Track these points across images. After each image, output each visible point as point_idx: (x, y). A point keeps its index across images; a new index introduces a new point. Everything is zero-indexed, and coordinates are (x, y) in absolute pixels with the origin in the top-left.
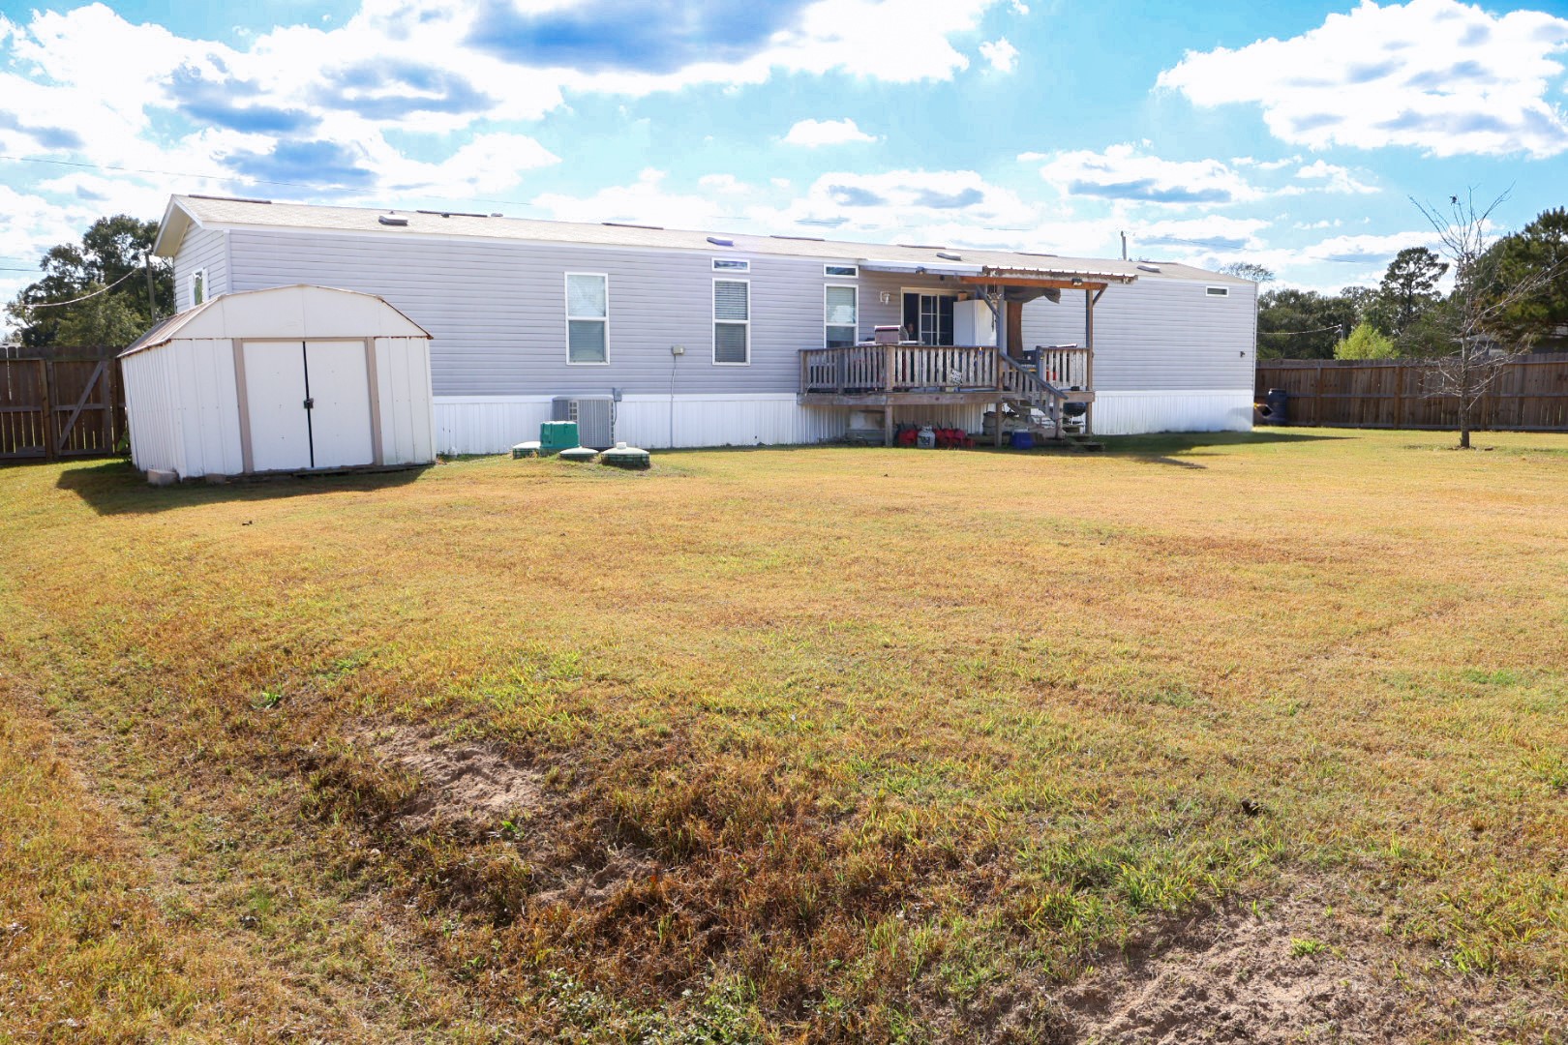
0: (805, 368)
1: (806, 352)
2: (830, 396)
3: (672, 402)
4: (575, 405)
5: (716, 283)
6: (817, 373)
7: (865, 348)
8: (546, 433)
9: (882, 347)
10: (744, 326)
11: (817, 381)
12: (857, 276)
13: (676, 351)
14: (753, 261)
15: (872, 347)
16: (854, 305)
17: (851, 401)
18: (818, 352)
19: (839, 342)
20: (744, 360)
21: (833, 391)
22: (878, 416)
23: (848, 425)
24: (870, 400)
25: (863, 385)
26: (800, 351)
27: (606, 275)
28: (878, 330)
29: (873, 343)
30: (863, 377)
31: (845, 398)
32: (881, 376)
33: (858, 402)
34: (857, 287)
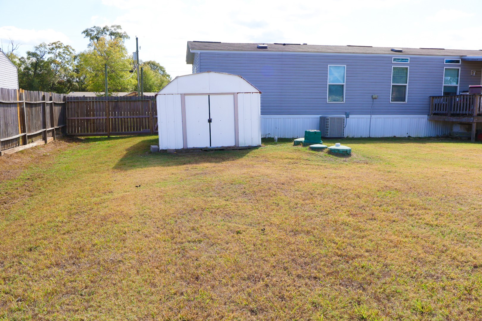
0: (432, 104)
1: (433, 97)
2: (444, 117)
3: (371, 118)
4: (328, 119)
5: (394, 68)
6: (437, 106)
7: (464, 96)
8: (307, 135)
9: (473, 95)
10: (405, 86)
11: (438, 110)
12: (460, 64)
13: (374, 97)
14: (411, 58)
15: (467, 95)
16: (458, 76)
17: (454, 119)
18: (440, 97)
19: (450, 92)
20: (404, 101)
21: (445, 115)
22: (467, 126)
23: (452, 130)
24: (465, 120)
25: (461, 112)
26: (430, 97)
27: (345, 66)
28: (470, 87)
29: (468, 93)
30: (462, 108)
31: (451, 118)
32: (471, 109)
33: (458, 120)
34: (460, 68)
